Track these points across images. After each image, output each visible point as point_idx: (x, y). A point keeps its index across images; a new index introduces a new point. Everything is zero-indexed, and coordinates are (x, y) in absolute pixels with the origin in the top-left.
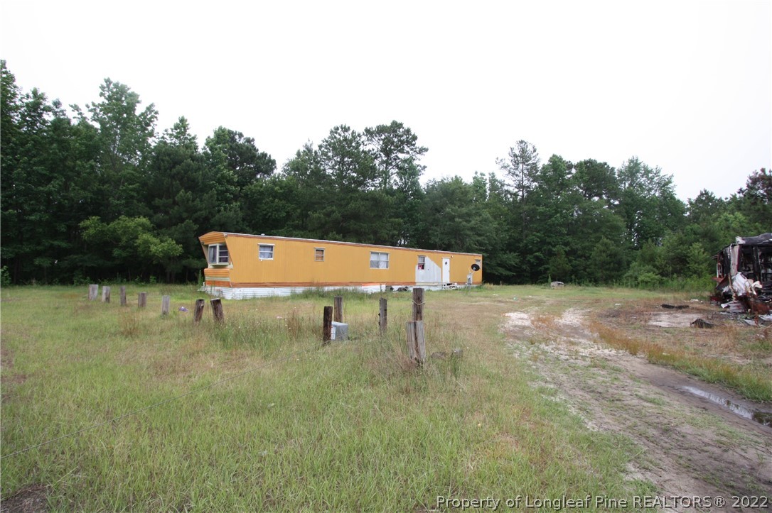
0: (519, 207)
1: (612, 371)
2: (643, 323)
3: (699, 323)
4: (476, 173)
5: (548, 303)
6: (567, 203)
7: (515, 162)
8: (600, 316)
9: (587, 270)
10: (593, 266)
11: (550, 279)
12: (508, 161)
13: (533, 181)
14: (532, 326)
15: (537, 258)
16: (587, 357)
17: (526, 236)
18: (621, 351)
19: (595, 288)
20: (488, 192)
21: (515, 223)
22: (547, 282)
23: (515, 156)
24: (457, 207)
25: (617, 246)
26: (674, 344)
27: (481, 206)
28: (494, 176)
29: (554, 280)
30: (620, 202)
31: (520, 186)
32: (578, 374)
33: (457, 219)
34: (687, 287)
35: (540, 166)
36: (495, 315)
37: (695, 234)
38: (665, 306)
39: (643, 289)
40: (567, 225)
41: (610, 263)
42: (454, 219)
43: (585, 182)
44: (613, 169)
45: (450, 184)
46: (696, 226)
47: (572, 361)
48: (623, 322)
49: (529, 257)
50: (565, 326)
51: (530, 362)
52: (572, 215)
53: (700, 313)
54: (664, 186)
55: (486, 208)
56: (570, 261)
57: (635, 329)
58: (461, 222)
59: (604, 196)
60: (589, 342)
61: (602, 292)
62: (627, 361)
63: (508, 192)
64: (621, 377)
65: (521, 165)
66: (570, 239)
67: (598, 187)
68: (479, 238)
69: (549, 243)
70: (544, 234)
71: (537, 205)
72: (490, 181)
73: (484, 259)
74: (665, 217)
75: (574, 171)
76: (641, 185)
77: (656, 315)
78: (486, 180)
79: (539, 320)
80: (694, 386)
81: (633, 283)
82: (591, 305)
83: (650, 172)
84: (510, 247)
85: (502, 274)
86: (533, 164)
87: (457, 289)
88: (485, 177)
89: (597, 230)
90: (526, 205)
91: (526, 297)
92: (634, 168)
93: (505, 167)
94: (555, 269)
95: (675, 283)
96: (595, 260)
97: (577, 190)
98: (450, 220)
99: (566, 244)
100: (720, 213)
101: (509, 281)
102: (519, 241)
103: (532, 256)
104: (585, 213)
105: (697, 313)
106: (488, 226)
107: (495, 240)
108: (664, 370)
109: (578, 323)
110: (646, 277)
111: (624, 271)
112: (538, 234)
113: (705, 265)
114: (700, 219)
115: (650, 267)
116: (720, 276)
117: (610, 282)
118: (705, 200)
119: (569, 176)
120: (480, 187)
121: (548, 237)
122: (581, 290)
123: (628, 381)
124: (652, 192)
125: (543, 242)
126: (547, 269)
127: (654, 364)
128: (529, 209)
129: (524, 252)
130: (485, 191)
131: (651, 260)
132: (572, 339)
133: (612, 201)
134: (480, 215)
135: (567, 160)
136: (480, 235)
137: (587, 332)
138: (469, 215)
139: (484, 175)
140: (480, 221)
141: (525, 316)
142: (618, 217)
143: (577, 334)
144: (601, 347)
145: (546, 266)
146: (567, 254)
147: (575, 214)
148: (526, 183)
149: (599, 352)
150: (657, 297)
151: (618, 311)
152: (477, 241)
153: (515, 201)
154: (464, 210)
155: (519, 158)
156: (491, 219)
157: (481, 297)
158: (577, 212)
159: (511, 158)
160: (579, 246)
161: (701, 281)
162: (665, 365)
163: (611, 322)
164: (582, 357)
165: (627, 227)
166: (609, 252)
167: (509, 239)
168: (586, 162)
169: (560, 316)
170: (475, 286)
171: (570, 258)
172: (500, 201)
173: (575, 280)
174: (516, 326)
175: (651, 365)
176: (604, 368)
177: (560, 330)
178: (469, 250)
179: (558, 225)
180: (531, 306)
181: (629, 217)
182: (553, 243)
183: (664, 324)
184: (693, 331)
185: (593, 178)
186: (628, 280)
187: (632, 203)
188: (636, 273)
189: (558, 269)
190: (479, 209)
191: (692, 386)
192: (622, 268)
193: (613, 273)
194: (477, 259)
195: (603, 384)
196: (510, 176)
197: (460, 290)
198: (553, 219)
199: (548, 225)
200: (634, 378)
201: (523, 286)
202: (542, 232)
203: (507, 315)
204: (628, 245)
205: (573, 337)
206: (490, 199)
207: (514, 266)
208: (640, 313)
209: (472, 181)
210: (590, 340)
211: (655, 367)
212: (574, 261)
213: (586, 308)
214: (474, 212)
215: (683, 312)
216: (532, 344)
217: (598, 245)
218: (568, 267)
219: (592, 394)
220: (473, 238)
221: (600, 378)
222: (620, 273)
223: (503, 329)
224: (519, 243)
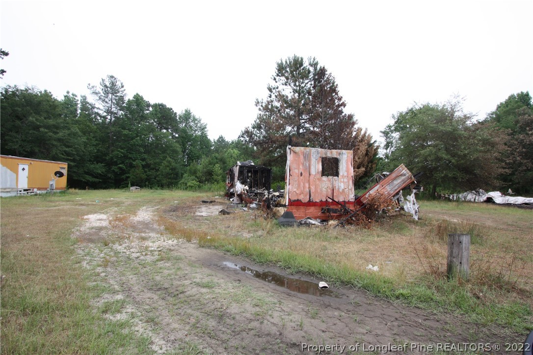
0: (107, 128)
1: (175, 261)
2: (192, 214)
3: (223, 212)
4: (68, 92)
5: (126, 204)
6: (145, 131)
7: (105, 91)
8: (165, 211)
9: (157, 178)
10: (160, 176)
11: (130, 185)
12: (99, 89)
13: (120, 110)
14: (110, 227)
15: (120, 168)
16: (155, 251)
17: (113, 151)
18: (180, 240)
19: (161, 191)
20: (79, 111)
21: (103, 140)
22: (128, 187)
23: (106, 86)
24: (43, 118)
25: (176, 163)
26: (213, 228)
27: (70, 121)
28: (85, 99)
29: (132, 185)
30: (179, 135)
31: (109, 112)
32: (147, 272)
33: (42, 129)
34: (212, 189)
35: (126, 99)
36: (72, 219)
37: (216, 159)
38: (204, 202)
39: (190, 190)
40: (145, 146)
41: (171, 174)
42: (38, 128)
43: (158, 118)
44: (176, 113)
45: (36, 95)
46: (217, 155)
47: (142, 257)
48: (181, 215)
49: (114, 168)
50: (139, 222)
51: (99, 269)
52: (148, 140)
53: (221, 205)
54: (202, 130)
55: (76, 124)
56: (145, 172)
57: (188, 219)
58: (46, 133)
59: (169, 130)
60: (157, 236)
61: (166, 194)
62: (185, 248)
63: (98, 114)
64: (182, 265)
65: (110, 95)
66: (146, 156)
67: (166, 123)
68: (67, 149)
69: (131, 158)
70: (127, 151)
71: (122, 129)
72: (81, 102)
73: (69, 167)
74: (202, 148)
75: (151, 109)
76: (191, 127)
77: (198, 208)
78: (78, 100)
79: (117, 219)
80: (228, 260)
81: (184, 187)
82: (159, 203)
83: (196, 120)
84: (98, 159)
85: (89, 180)
86: (121, 96)
87: (36, 195)
88: (77, 98)
89: (164, 151)
90: (113, 127)
91: (108, 199)
92: (187, 116)
93: (96, 93)
94: (134, 177)
95: (206, 187)
96: (162, 172)
97: (153, 123)
98: (34, 129)
99: (143, 160)
100: (227, 149)
101: (95, 186)
102: (105, 155)
103: (116, 167)
104: (157, 139)
105: (220, 205)
106: (76, 139)
107: (84, 152)
108: (209, 251)
109: (149, 219)
110: (191, 183)
111: (179, 179)
112: (123, 151)
113: (221, 176)
114: (219, 151)
115: (193, 177)
116: (228, 183)
117: (171, 187)
118: (221, 140)
119: (148, 112)
120: (71, 106)
121: (130, 153)
122: (152, 193)
123: (187, 268)
124: (197, 132)
125: (126, 157)
126: (128, 177)
127: (203, 247)
128: (115, 130)
129: (109, 164)
130: (76, 110)
131: (194, 173)
132: (143, 235)
133: (174, 134)
134: (69, 129)
135: (147, 100)
136: (68, 147)
137: (155, 226)
138: (57, 127)
139: (76, 96)
140: (69, 135)
141: (104, 216)
142: (177, 145)
143: (147, 228)
144: (166, 239)
145: (127, 175)
146: (144, 167)
147: (150, 139)
148: (114, 109)
149: (165, 244)
150: (197, 195)
151: (176, 207)
152: (65, 152)
153: (104, 122)
154: (51, 122)
155: (109, 89)
156: (80, 133)
157: (63, 201)
158: (151, 138)
159: (102, 87)
160: (152, 162)
161: (219, 185)
162: (209, 247)
163: (172, 215)
164: (151, 251)
165: (182, 151)
166: (171, 167)
167: (97, 152)
168: (160, 105)
169: (135, 214)
170: (58, 191)
171: (146, 169)
172: (91, 120)
173: (148, 185)
174: (92, 228)
175: (201, 249)
176: (169, 259)
177: (134, 228)
178: (55, 158)
179: (138, 145)
180: (111, 207)
181: (183, 145)
182: (134, 159)
183: (204, 214)
184: (220, 217)
185: (163, 116)
186: (181, 185)
187: (185, 138)
188: (186, 181)
189: (137, 177)
190: (67, 123)
191: (228, 261)
192: (178, 178)
193: (173, 181)
194: (63, 167)
195: (169, 278)
196: (100, 102)
197: (40, 195)
198: (134, 140)
199: (131, 145)
200: (191, 264)
201: (108, 190)
202: (125, 150)
203: (86, 217)
204: (183, 163)
205: (145, 232)
206: (80, 117)
207: (101, 174)
208: (190, 207)
209: (63, 99)
210: (158, 233)
211: (204, 250)
212: (148, 172)
213: (155, 206)
214: (62, 125)
215: (213, 205)
216: (106, 245)
217: (165, 162)
218: (144, 176)
219: (159, 293)
220: (60, 148)
221: (166, 272)
222: (177, 181)
223: (78, 233)
224: (106, 156)
